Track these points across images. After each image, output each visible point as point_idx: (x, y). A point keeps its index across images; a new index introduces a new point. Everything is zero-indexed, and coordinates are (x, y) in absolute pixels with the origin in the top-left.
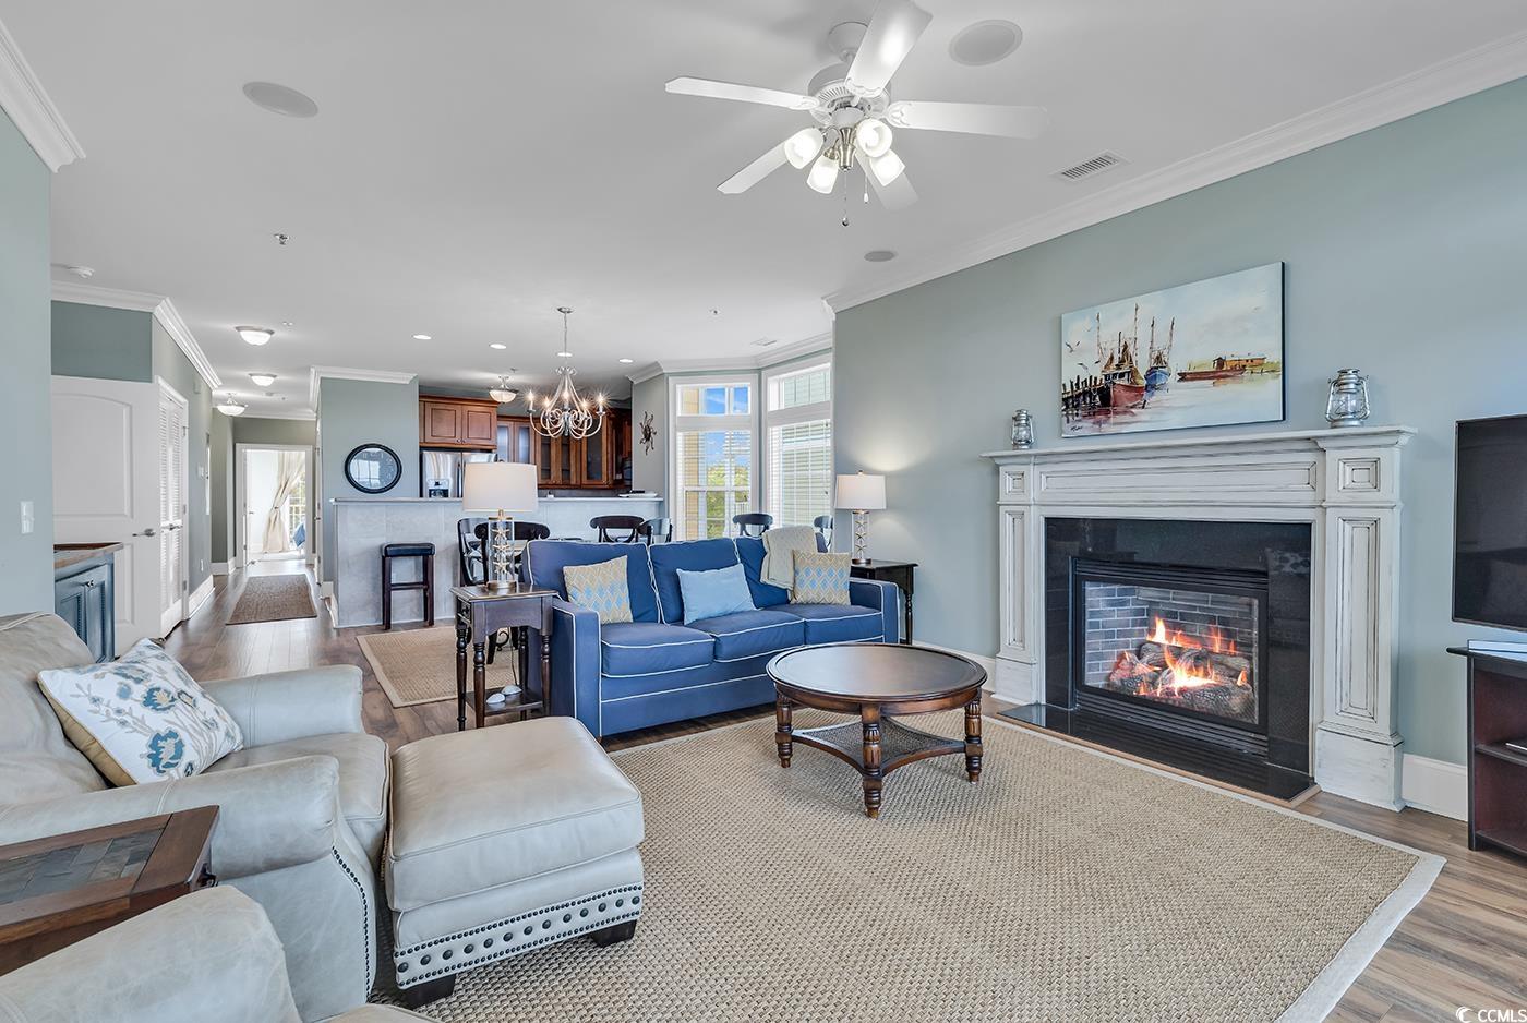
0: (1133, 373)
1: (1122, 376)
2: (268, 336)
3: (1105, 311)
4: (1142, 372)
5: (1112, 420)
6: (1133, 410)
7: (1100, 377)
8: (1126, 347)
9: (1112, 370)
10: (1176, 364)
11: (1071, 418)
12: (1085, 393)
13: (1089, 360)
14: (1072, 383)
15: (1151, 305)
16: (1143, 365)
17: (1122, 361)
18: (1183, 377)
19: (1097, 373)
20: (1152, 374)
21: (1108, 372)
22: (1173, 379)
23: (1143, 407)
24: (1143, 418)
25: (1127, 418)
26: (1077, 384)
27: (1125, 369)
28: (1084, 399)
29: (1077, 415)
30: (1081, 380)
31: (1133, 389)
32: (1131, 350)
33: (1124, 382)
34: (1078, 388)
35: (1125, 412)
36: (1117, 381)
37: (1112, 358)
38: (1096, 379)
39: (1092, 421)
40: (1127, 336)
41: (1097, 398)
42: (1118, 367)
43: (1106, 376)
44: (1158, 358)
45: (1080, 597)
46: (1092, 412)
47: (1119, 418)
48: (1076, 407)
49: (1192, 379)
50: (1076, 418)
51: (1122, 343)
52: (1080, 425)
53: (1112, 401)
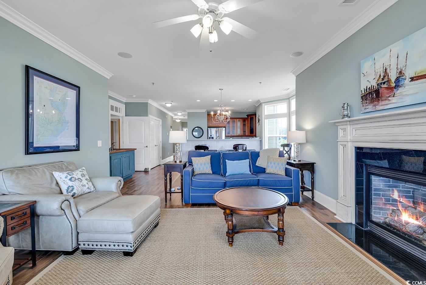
0: (389, 81)
1: (384, 83)
2: (171, 105)
3: (377, 56)
4: (393, 79)
5: (380, 104)
6: (389, 98)
7: (375, 85)
8: (386, 69)
9: (380, 81)
10: (409, 73)
11: (364, 104)
12: (369, 93)
13: (371, 78)
14: (365, 89)
15: (396, 48)
16: (393, 77)
17: (384, 77)
18: (412, 79)
19: (374, 83)
20: (398, 80)
21: (379, 82)
22: (407, 81)
23: (394, 96)
24: (394, 101)
25: (387, 102)
26: (366, 90)
27: (386, 80)
28: (369, 95)
30: (368, 88)
31: (389, 88)
32: (388, 71)
33: (385, 86)
34: (367, 91)
35: (386, 100)
36: (383, 86)
37: (380, 76)
38: (374, 86)
39: (372, 105)
40: (386, 64)
41: (374, 95)
42: (383, 79)
43: (378, 84)
44: (400, 72)
45: (369, 182)
46: (372, 101)
47: (384, 103)
48: (366, 99)
49: (417, 79)
50: (366, 104)
51: (384, 68)
52: (367, 107)
53: (380, 95)
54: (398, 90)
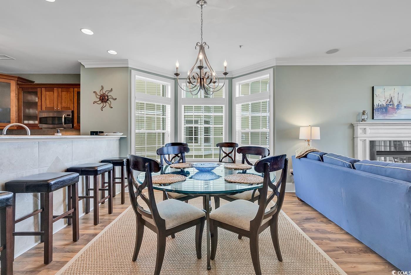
0: (393, 105)
1: (391, 105)
3: (386, 88)
4: (396, 105)
5: (388, 116)
6: (393, 114)
7: (385, 104)
8: (391, 98)
9: (388, 103)
10: (404, 104)
11: (376, 114)
12: (380, 108)
13: (382, 100)
15: (398, 89)
16: (396, 103)
17: (390, 101)
18: (405, 107)
19: (384, 103)
20: (398, 105)
21: (387, 103)
22: (403, 107)
23: (396, 113)
24: (396, 116)
25: (392, 115)
26: (378, 105)
27: (391, 103)
28: (381, 109)
29: (378, 113)
30: (379, 105)
31: (393, 108)
32: (393, 99)
33: (391, 106)
34: (379, 106)
35: (391, 114)
36: (389, 106)
37: (388, 100)
38: (384, 105)
40: (392, 95)
41: (384, 110)
42: (390, 103)
43: (386, 104)
44: (400, 102)
46: (382, 113)
47: (390, 115)
48: (378, 111)
49: (407, 108)
50: (378, 114)
53: (388, 111)
54: (398, 110)
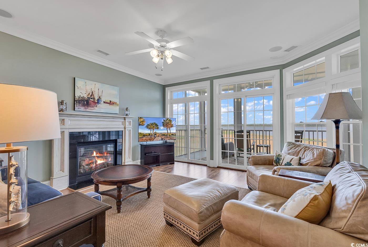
0: (94, 98)
1: (92, 98)
3: (87, 82)
4: (96, 99)
6: (94, 107)
8: (93, 92)
9: (89, 96)
10: (103, 99)
11: (78, 106)
13: (84, 92)
14: (78, 96)
15: (98, 85)
16: (96, 97)
18: (104, 102)
20: (98, 100)
21: (88, 97)
22: (102, 102)
25: (92, 108)
26: (80, 97)
27: (92, 97)
28: (82, 101)
31: (94, 102)
32: (94, 93)
33: (92, 100)
34: (80, 98)
35: (92, 107)
36: (90, 99)
37: (89, 94)
38: (85, 97)
39: (84, 107)
41: (85, 102)
42: (91, 96)
44: (100, 97)
46: (84, 105)
47: (91, 108)
48: (79, 103)
49: (106, 103)
51: (92, 91)
53: (89, 104)
54: (98, 104)
